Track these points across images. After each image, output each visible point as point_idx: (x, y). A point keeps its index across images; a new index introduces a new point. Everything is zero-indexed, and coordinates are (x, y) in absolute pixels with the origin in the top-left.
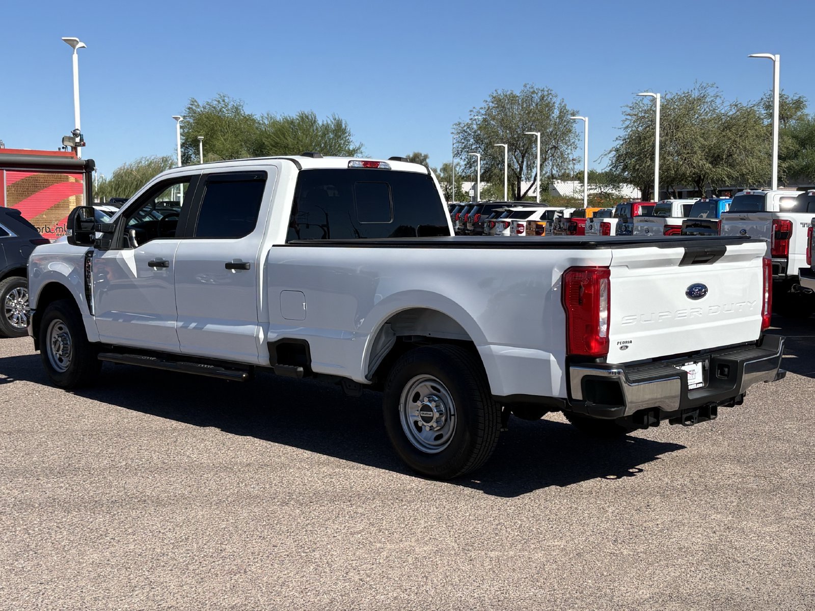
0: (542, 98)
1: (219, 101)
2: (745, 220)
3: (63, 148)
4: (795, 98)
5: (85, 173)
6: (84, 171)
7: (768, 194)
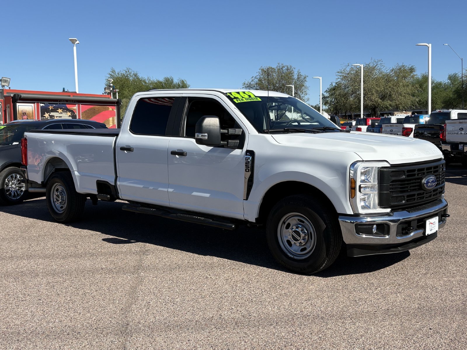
0: (288, 70)
1: (126, 71)
2: (462, 123)
3: (105, 93)
4: (410, 67)
5: (117, 106)
6: (116, 105)
7: (452, 112)
